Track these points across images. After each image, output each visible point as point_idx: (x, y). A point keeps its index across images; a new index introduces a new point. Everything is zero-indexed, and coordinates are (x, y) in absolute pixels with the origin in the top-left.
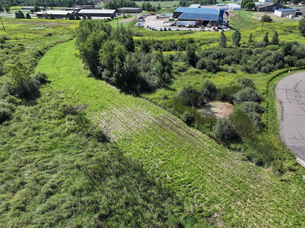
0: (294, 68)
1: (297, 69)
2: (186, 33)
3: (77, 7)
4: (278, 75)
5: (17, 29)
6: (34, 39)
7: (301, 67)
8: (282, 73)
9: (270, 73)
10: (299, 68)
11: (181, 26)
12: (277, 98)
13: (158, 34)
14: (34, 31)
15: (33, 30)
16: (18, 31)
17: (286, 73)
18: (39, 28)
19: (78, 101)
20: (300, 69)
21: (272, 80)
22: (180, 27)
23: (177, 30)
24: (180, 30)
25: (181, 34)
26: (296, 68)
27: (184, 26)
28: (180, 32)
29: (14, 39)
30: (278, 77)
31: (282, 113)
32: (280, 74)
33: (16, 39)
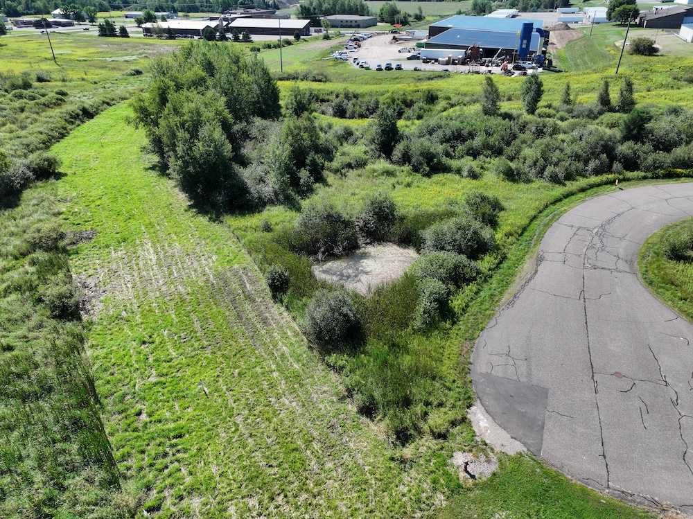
0: (635, 174)
1: (645, 178)
2: (432, 77)
3: (236, 13)
4: (583, 190)
5: (82, 59)
6: (99, 82)
7: (657, 172)
8: (599, 185)
9: (567, 182)
10: (649, 176)
11: (430, 59)
12: (541, 247)
13: (367, 77)
14: (113, 65)
15: (113, 61)
16: (82, 63)
17: (609, 186)
18: (127, 58)
19: (86, 222)
20: (652, 178)
21: (560, 200)
22: (428, 62)
23: (416, 70)
24: (422, 69)
25: (419, 80)
26: (643, 174)
27: (436, 60)
28: (422, 73)
29: (59, 81)
30: (580, 195)
31: (523, 286)
32: (591, 186)
33: (64, 80)
